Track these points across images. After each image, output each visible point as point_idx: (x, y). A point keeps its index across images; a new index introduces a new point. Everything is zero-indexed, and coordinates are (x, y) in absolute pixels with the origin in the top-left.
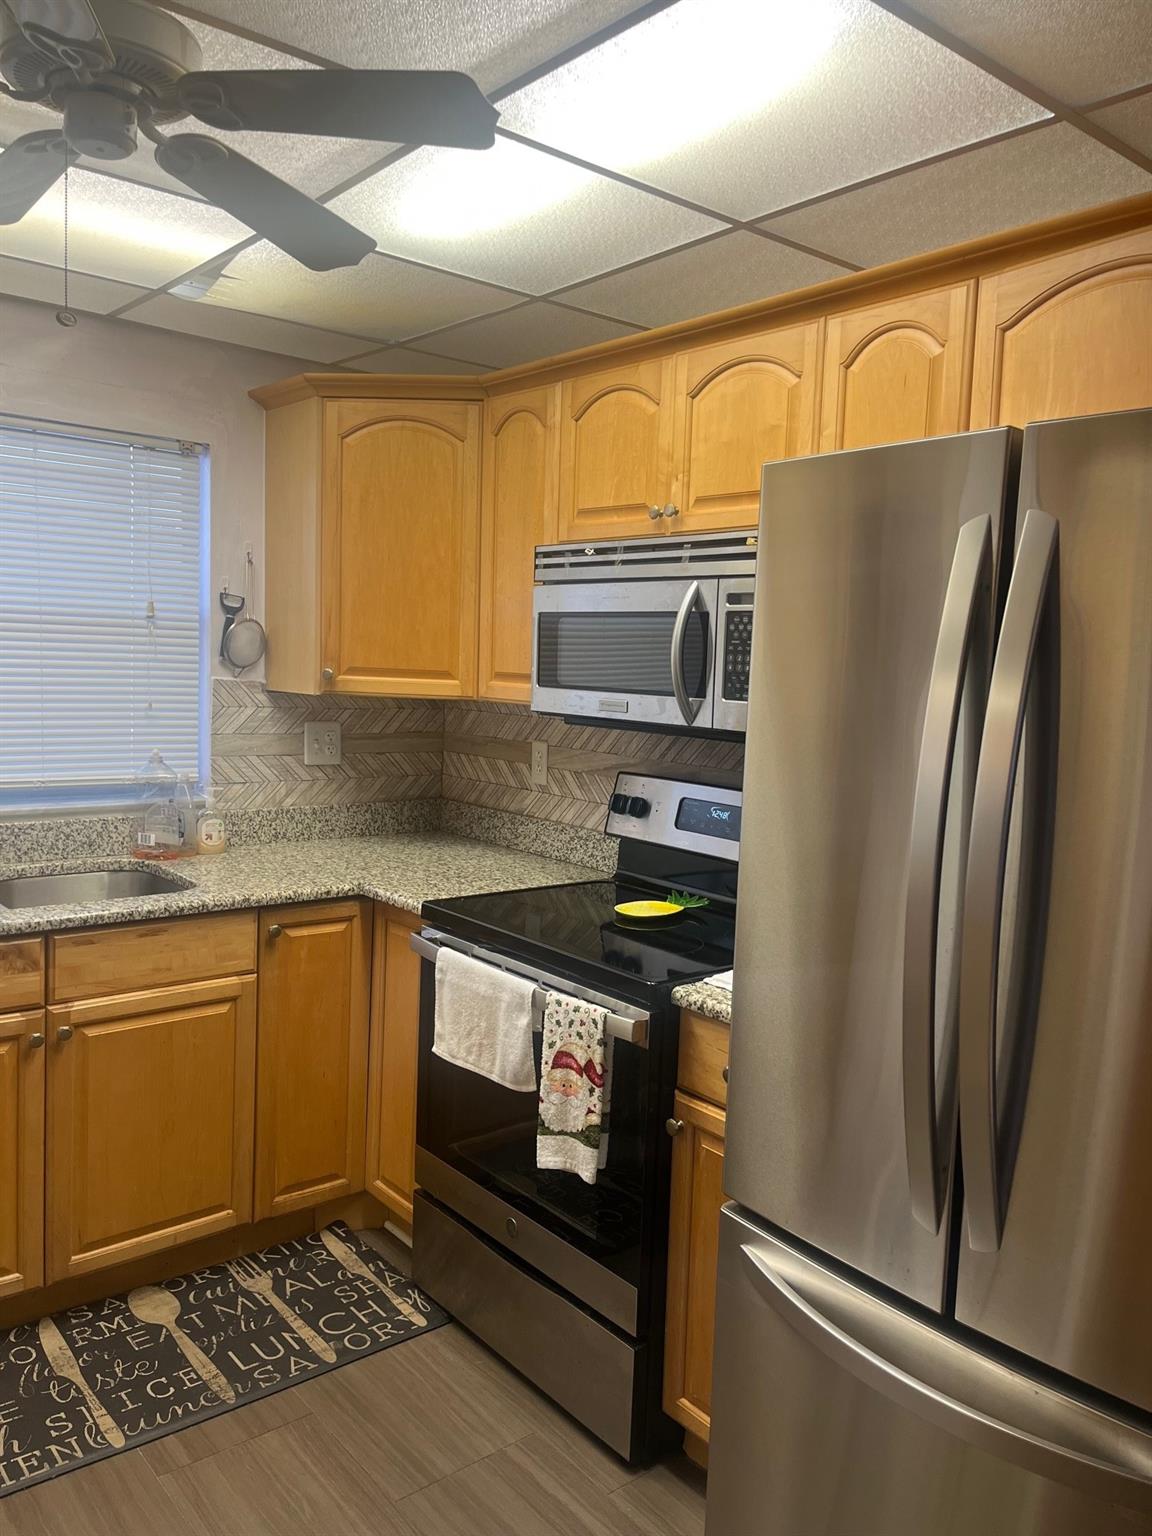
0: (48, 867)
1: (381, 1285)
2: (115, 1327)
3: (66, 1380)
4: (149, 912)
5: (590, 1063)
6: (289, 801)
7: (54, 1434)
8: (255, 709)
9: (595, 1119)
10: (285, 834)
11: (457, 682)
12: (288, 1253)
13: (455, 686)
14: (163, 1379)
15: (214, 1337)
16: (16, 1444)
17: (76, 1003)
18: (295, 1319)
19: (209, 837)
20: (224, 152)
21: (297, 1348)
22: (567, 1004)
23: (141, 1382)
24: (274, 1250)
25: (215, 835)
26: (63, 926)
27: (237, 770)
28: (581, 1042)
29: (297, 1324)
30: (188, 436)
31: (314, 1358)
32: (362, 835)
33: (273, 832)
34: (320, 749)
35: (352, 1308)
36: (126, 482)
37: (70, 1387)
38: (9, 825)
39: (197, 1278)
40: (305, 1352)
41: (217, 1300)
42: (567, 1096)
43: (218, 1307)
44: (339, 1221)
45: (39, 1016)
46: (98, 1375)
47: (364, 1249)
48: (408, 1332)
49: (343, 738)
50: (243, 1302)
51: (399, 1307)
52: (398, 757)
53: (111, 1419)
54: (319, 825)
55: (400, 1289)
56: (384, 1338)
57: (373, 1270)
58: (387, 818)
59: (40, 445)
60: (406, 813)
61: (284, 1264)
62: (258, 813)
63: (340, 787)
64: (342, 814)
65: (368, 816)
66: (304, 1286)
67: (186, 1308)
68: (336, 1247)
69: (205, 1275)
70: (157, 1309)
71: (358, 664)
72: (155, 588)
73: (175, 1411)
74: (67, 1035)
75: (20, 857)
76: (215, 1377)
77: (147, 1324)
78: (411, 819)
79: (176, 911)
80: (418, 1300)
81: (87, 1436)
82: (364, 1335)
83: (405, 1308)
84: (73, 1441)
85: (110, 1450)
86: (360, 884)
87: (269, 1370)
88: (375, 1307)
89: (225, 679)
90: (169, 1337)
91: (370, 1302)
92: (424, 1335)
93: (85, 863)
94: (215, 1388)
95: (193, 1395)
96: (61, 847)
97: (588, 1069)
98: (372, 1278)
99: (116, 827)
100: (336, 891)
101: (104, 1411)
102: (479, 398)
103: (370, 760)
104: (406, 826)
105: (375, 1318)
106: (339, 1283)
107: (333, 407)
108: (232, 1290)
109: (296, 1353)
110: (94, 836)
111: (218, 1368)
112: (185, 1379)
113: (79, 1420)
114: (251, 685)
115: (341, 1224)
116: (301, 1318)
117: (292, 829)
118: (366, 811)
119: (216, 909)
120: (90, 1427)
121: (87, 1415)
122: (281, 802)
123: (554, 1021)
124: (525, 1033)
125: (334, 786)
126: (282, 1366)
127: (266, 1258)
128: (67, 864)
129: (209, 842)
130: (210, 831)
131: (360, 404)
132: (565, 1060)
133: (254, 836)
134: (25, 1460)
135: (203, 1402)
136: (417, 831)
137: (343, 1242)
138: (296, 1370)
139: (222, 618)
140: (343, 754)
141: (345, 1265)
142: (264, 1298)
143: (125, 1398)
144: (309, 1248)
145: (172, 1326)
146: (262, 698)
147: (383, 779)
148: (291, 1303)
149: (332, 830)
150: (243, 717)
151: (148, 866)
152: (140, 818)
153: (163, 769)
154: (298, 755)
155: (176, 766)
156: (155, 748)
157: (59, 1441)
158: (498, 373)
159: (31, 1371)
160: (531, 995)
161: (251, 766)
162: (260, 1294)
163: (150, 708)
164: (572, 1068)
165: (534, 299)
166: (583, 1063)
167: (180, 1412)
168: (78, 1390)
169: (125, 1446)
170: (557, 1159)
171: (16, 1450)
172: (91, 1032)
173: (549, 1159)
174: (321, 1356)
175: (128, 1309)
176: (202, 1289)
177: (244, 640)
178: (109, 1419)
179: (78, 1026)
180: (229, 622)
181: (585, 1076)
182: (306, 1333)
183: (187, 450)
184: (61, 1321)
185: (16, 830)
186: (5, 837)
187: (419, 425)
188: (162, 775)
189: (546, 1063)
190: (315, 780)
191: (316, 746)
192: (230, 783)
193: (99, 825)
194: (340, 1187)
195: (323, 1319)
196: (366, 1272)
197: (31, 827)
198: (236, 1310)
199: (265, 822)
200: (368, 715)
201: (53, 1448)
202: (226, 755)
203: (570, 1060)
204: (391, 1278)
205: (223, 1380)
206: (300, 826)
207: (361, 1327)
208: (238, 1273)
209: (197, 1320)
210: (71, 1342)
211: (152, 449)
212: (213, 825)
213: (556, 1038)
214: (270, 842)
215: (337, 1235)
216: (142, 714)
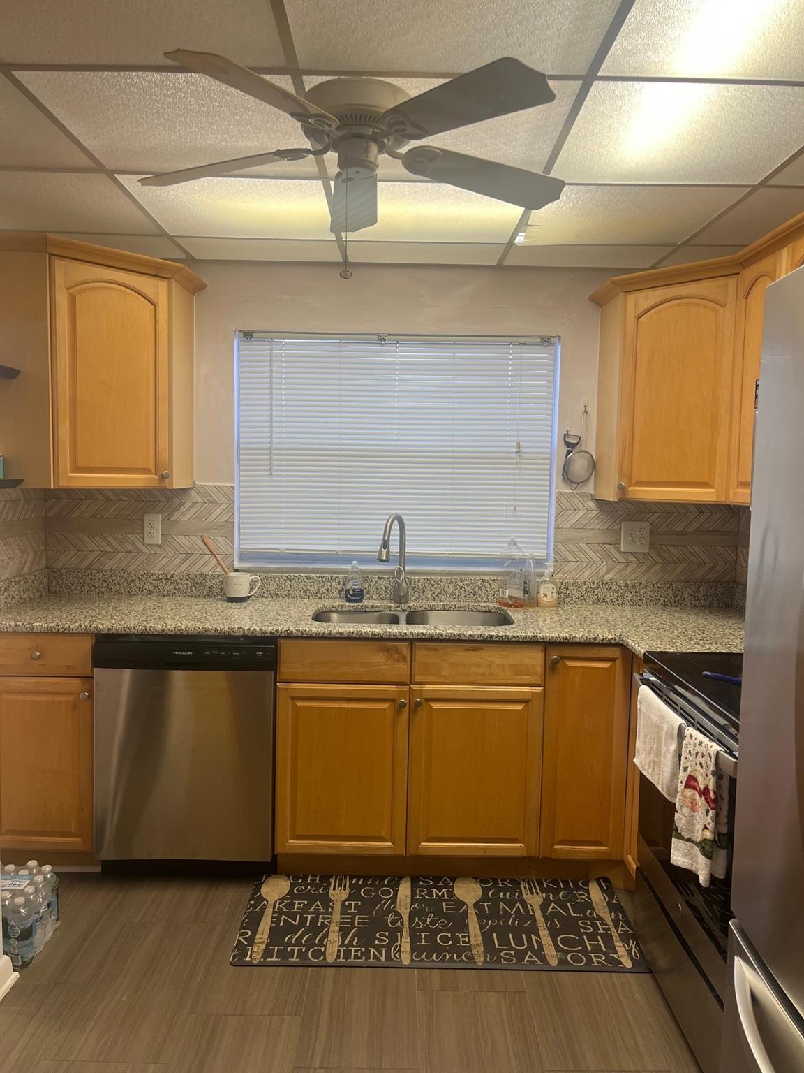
0: (447, 605)
1: (613, 929)
2: (440, 894)
3: (399, 915)
4: (471, 635)
5: (707, 788)
6: (609, 576)
7: (377, 942)
8: (586, 511)
9: (708, 835)
10: (604, 599)
11: (714, 490)
12: (562, 887)
13: (713, 493)
14: (449, 935)
15: (490, 921)
16: (356, 939)
17: (426, 686)
18: (544, 929)
19: (545, 596)
20: (438, 153)
21: (536, 947)
22: (696, 739)
23: (438, 931)
24: (555, 882)
25: (549, 595)
26: (419, 637)
27: (571, 552)
28: (702, 771)
29: (544, 932)
30: (546, 333)
31: (543, 958)
32: (665, 605)
33: (596, 597)
34: (633, 541)
35: (585, 937)
36: (507, 367)
37: (399, 920)
38: (429, 578)
39: (500, 883)
40: (540, 953)
41: (504, 900)
42: (694, 812)
43: (502, 904)
44: (606, 878)
45: (406, 689)
46: (417, 919)
47: (614, 901)
48: (616, 967)
49: (652, 533)
50: (518, 907)
51: (617, 949)
52: (696, 549)
53: (409, 946)
54: (630, 595)
55: (624, 938)
56: (596, 964)
57: (613, 917)
58: (686, 595)
59: (457, 351)
60: (703, 593)
61: (556, 893)
62: (585, 583)
63: (649, 569)
64: (648, 589)
65: (670, 591)
66: (561, 911)
67: (485, 898)
68: (596, 894)
69: (505, 883)
70: (468, 892)
71: (643, 479)
72: (521, 433)
73: (445, 954)
74: (418, 704)
75: (434, 598)
76: (478, 945)
77: (459, 900)
78: (706, 597)
79: (487, 637)
80: (634, 949)
81: (392, 950)
82: (583, 957)
83: (621, 950)
84: (384, 950)
85: (400, 963)
86: (620, 636)
87: (511, 954)
88: (601, 942)
89: (565, 491)
90: (466, 911)
91: (599, 937)
92: (627, 974)
93: (468, 605)
94: (474, 951)
95: (460, 951)
96: (457, 594)
97: (704, 793)
98: (609, 922)
99: (490, 585)
100: (601, 638)
101: (409, 940)
102: (735, 272)
103: (673, 550)
104: (702, 602)
105: (597, 949)
106: (585, 917)
107: (632, 298)
108: (516, 897)
109: (532, 950)
110: (477, 589)
111: (483, 940)
112: (461, 939)
113: (393, 939)
114: (584, 496)
115: (606, 880)
116: (548, 930)
117: (609, 596)
118: (669, 588)
119: (514, 639)
120: (397, 946)
121: (399, 939)
122: (603, 576)
123: (688, 750)
124: (674, 757)
125: (644, 567)
126: (520, 955)
127: (547, 885)
128: (458, 604)
129: (545, 599)
130: (547, 592)
131: (650, 293)
132: (692, 783)
133: (582, 598)
134: (356, 951)
135: (463, 957)
136: (711, 606)
137: (603, 892)
138: (527, 961)
139: (565, 450)
140: (651, 545)
141: (595, 907)
142: (532, 910)
143: (423, 937)
144: (578, 888)
145: (471, 905)
146: (591, 504)
147: (684, 565)
148: (547, 919)
149: (641, 600)
150: (577, 517)
151: (503, 610)
152: (504, 579)
153: (516, 549)
154: (616, 544)
155: (525, 548)
156: (513, 535)
157: (377, 948)
158: (746, 249)
159: (385, 903)
160: (677, 728)
161: (581, 550)
162: (531, 906)
163: (515, 510)
164: (697, 790)
165: (754, 188)
166: (702, 787)
167: (447, 957)
168: (402, 923)
169: (409, 965)
170: (685, 860)
171: (354, 944)
172: (435, 705)
173: (679, 858)
174: (548, 958)
175: (452, 887)
176: (501, 890)
177: (580, 465)
178: (409, 945)
179: (428, 700)
180: (569, 452)
181: (703, 799)
182: (546, 940)
183: (546, 342)
184: (415, 882)
185: (432, 581)
186: (427, 585)
187: (692, 300)
188: (515, 553)
189: (681, 783)
190: (629, 563)
191: (630, 538)
192: (566, 561)
193: (480, 582)
194: (605, 852)
195: (562, 936)
196: (608, 917)
197: (441, 580)
198: (512, 910)
199: (590, 590)
200: (673, 517)
201: (372, 950)
202: (564, 543)
203: (696, 784)
204: (622, 927)
205: (482, 948)
206: (616, 595)
207: (584, 951)
208: (525, 888)
209: (486, 907)
210: (413, 893)
211: (524, 344)
212: (548, 588)
213: (688, 764)
214: (593, 604)
215: (601, 887)
216: (511, 514)
